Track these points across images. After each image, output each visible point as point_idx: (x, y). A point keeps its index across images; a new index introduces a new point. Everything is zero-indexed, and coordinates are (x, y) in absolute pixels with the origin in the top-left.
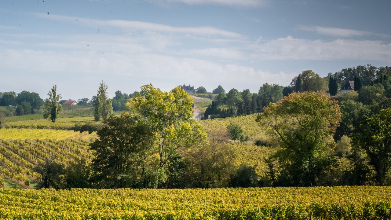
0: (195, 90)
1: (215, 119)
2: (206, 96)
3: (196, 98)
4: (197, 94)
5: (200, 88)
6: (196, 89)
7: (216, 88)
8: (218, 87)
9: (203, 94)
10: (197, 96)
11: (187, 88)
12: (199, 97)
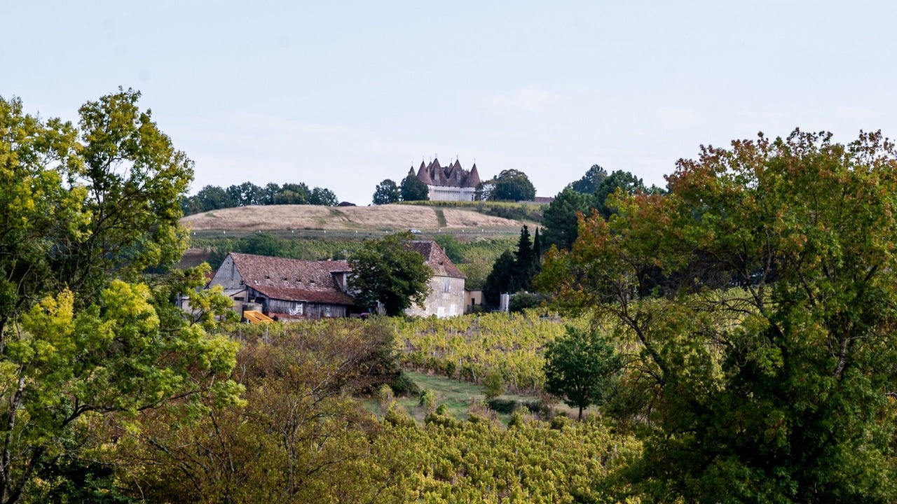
0: (480, 186)
1: (527, 310)
2: (528, 213)
3: (480, 219)
4: (490, 203)
5: (506, 174)
6: (487, 182)
7: (579, 178)
8: (588, 174)
9: (517, 205)
10: (488, 213)
11: (448, 175)
12: (496, 218)
